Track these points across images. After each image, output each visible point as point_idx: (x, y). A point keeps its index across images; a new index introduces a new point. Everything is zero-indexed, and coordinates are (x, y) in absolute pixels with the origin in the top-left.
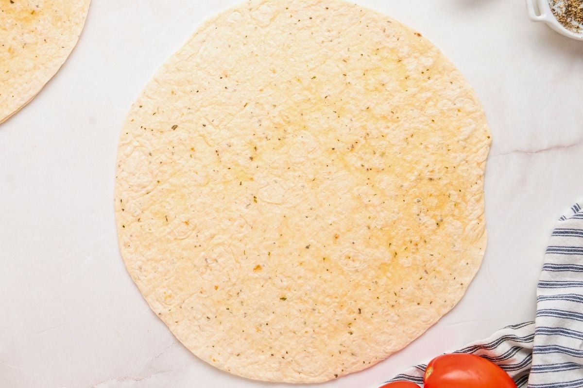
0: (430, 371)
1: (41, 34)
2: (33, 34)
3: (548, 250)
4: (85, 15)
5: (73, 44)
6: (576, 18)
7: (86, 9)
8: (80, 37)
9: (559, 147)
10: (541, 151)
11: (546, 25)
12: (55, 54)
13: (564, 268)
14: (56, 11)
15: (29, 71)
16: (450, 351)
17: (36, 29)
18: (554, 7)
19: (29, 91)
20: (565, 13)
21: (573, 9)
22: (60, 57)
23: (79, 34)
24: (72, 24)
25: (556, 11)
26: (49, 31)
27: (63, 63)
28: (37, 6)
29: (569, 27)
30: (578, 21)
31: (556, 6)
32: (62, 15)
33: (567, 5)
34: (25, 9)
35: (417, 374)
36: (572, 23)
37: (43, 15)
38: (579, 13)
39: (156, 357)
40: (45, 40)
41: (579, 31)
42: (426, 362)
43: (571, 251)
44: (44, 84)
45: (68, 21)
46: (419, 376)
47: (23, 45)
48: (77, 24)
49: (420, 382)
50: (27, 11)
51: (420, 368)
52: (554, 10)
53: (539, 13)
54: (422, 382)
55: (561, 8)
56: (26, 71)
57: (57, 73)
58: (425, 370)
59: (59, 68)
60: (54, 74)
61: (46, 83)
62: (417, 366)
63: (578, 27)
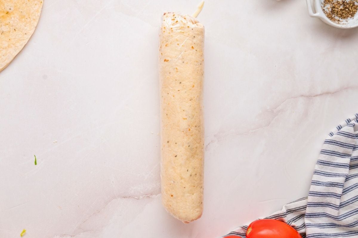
0: (250, 230)
1: (12, 26)
2: (7, 26)
3: (321, 152)
4: (39, 14)
5: (32, 32)
6: (337, 15)
7: (40, 10)
8: (36, 27)
9: (328, 93)
10: (317, 96)
11: (320, 19)
12: (21, 38)
13: (327, 163)
14: (21, 12)
15: (5, 48)
16: (262, 218)
17: (9, 23)
18: (324, 8)
19: (5, 60)
20: (331, 12)
21: (336, 9)
22: (24, 40)
23: (35, 26)
24: (32, 19)
25: (325, 11)
26: (17, 25)
27: (26, 43)
28: (10, 9)
29: (333, 20)
30: (339, 16)
31: (326, 7)
32: (25, 14)
33: (332, 7)
34: (2, 11)
35: (242, 232)
36: (335, 18)
37: (13, 14)
38: (339, 12)
39: (83, 222)
40: (15, 30)
41: (340, 23)
42: (248, 224)
43: (332, 153)
44: (15, 56)
45: (29, 18)
46: (244, 233)
47: (2, 32)
48: (34, 20)
49: (244, 236)
50: (4, 12)
51: (243, 228)
52: (324, 10)
53: (315, 12)
54: (245, 236)
55: (329, 9)
56: (3, 49)
57: (23, 49)
58: (247, 229)
59: (23, 47)
60: (20, 50)
61: (15, 55)
62: (242, 227)
63: (339, 20)
